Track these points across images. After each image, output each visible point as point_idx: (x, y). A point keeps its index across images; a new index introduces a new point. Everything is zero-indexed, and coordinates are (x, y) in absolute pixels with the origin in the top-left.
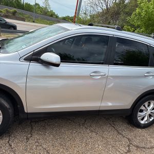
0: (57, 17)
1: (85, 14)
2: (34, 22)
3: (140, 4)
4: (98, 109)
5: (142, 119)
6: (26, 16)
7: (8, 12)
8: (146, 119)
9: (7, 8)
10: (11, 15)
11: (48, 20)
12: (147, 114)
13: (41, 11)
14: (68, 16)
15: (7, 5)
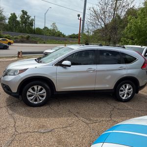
0: (64, 36)
1: (88, 32)
2: (44, 43)
3: (130, 20)
4: (93, 89)
5: (123, 96)
6: (38, 39)
7: (22, 37)
8: (125, 96)
9: (21, 35)
10: (25, 40)
11: (56, 40)
12: (126, 92)
13: (50, 33)
14: (74, 34)
15: (21, 32)
